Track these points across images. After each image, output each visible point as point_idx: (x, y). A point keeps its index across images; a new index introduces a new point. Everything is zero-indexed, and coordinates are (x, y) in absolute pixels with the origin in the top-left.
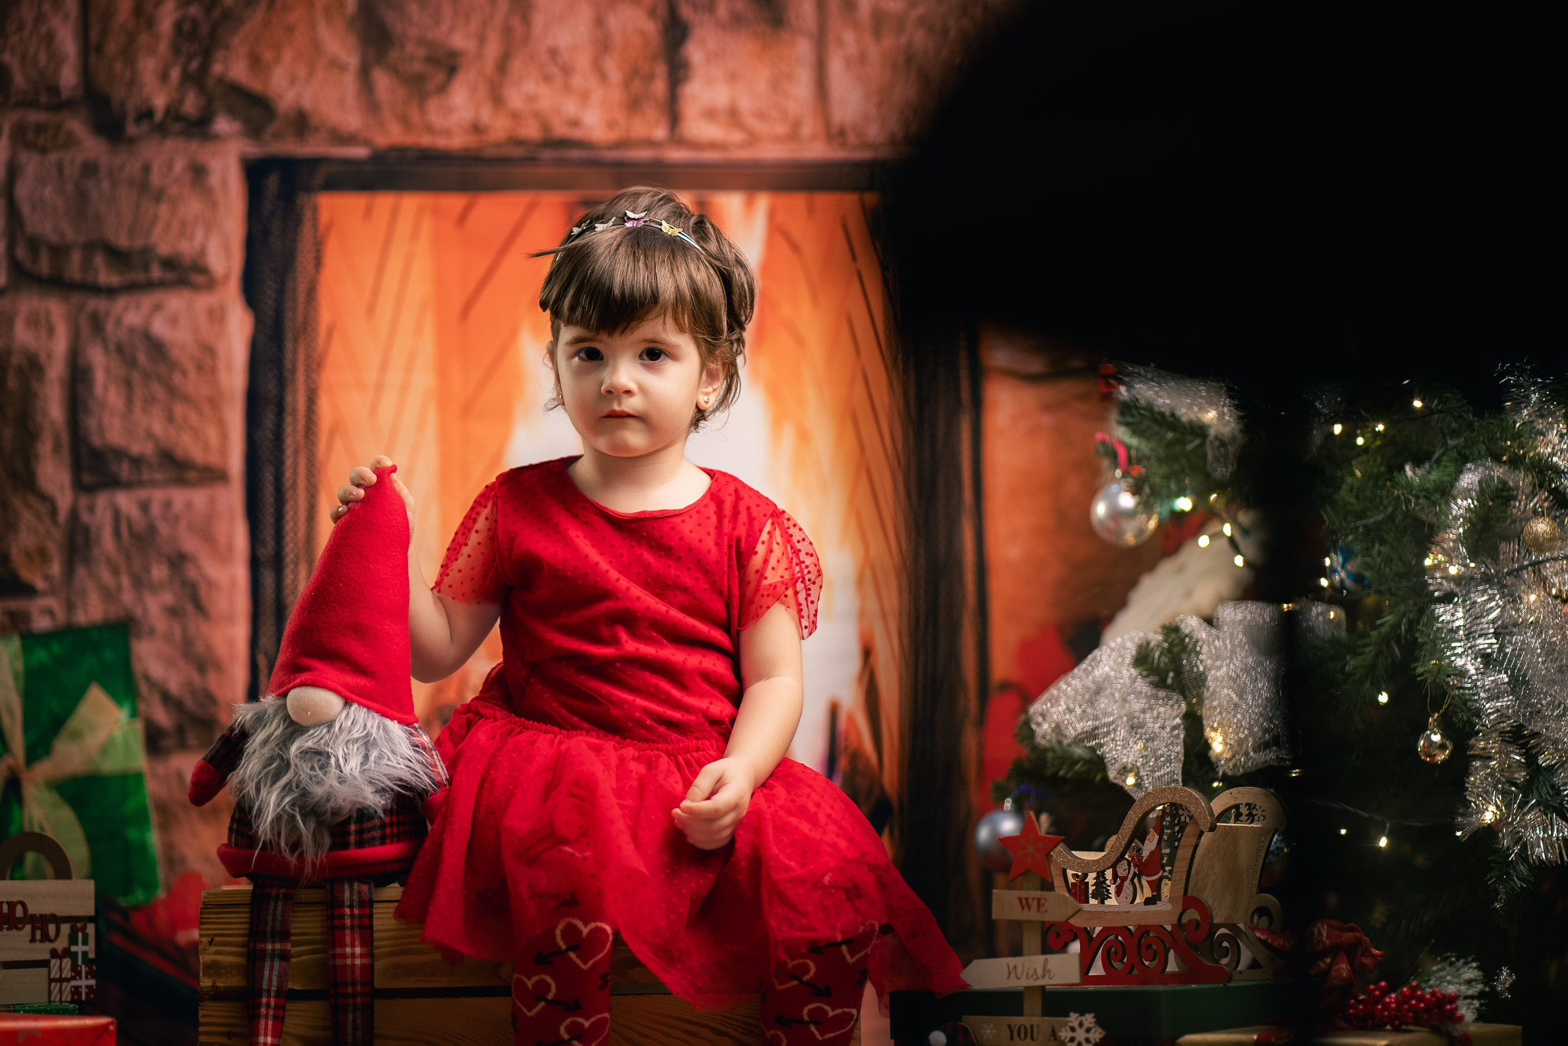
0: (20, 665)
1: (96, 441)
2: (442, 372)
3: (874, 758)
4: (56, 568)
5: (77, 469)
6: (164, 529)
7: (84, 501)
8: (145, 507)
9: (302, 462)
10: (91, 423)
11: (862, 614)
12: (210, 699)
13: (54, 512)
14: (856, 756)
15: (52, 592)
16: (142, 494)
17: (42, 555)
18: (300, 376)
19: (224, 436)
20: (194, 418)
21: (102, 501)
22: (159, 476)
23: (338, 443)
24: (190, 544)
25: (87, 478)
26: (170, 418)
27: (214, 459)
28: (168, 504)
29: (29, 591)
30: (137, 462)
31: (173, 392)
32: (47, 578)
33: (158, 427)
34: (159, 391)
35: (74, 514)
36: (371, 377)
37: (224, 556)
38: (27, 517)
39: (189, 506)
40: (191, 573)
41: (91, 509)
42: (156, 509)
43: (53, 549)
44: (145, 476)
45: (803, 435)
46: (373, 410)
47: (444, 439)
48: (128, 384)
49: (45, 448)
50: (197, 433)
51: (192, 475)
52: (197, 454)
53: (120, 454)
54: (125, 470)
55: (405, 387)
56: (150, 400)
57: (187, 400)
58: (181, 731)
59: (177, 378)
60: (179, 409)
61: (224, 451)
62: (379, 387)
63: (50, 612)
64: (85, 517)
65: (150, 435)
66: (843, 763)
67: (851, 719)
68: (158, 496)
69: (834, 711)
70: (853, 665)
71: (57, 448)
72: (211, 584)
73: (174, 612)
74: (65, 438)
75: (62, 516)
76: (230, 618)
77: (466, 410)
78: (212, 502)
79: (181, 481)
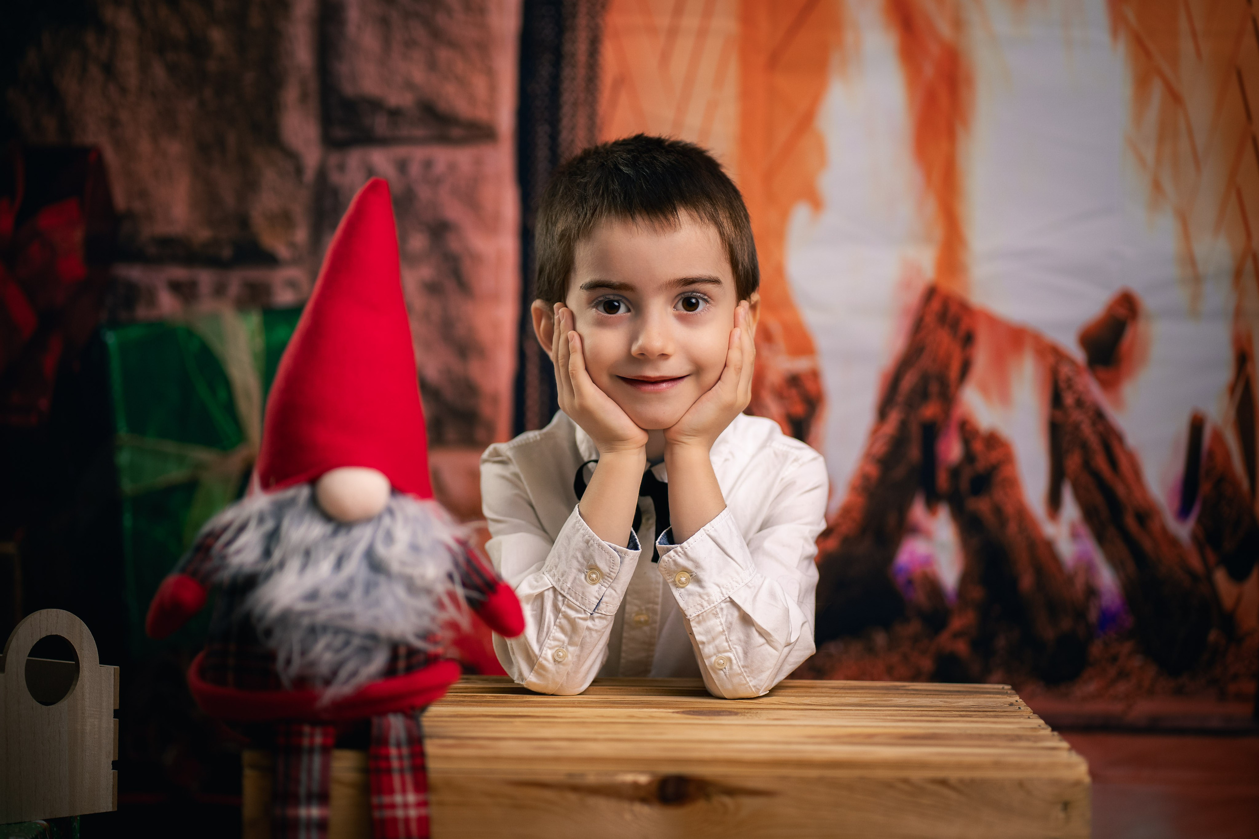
0: (259, 343)
1: (348, 89)
2: (747, 18)
3: (1245, 484)
4: (301, 235)
5: (326, 120)
6: (424, 193)
7: (334, 159)
8: (402, 166)
9: (582, 121)
10: (343, 68)
11: (1238, 313)
12: (470, 389)
13: (299, 171)
14: (1224, 478)
15: (295, 261)
16: (401, 151)
17: (285, 220)
18: (582, 21)
19: (493, 88)
20: (460, 66)
21: (354, 158)
22: (419, 132)
23: (624, 99)
24: (453, 211)
25: (339, 133)
26: (432, 65)
27: (481, 114)
28: (428, 164)
29: (270, 260)
30: (395, 114)
31: (437, 35)
32: (292, 245)
33: (419, 75)
34: (420, 33)
35: (322, 174)
36: (663, 21)
37: (490, 226)
38: (269, 176)
39: (452, 167)
40: (453, 244)
41: (342, 168)
42: (415, 170)
43: (299, 210)
44: (404, 131)
45: (1174, 97)
46: (665, 58)
47: (746, 94)
48: (384, 22)
49: (291, 94)
50: (462, 82)
51: (456, 132)
52: (462, 107)
53: (376, 105)
54: (380, 124)
55: (702, 33)
56: (410, 44)
57: (453, 44)
58: (438, 425)
59: (441, 19)
60: (444, 54)
61: (492, 105)
62: (673, 32)
63: (292, 284)
64: (335, 178)
65: (409, 85)
66: (1205, 488)
67: (1218, 436)
68: (418, 154)
69: (1197, 426)
70: (1225, 375)
71: (304, 97)
72: (477, 258)
73: (433, 289)
74: (313, 86)
75: (310, 175)
76: (495, 297)
77: (773, 62)
78: (478, 162)
79: (444, 139)
